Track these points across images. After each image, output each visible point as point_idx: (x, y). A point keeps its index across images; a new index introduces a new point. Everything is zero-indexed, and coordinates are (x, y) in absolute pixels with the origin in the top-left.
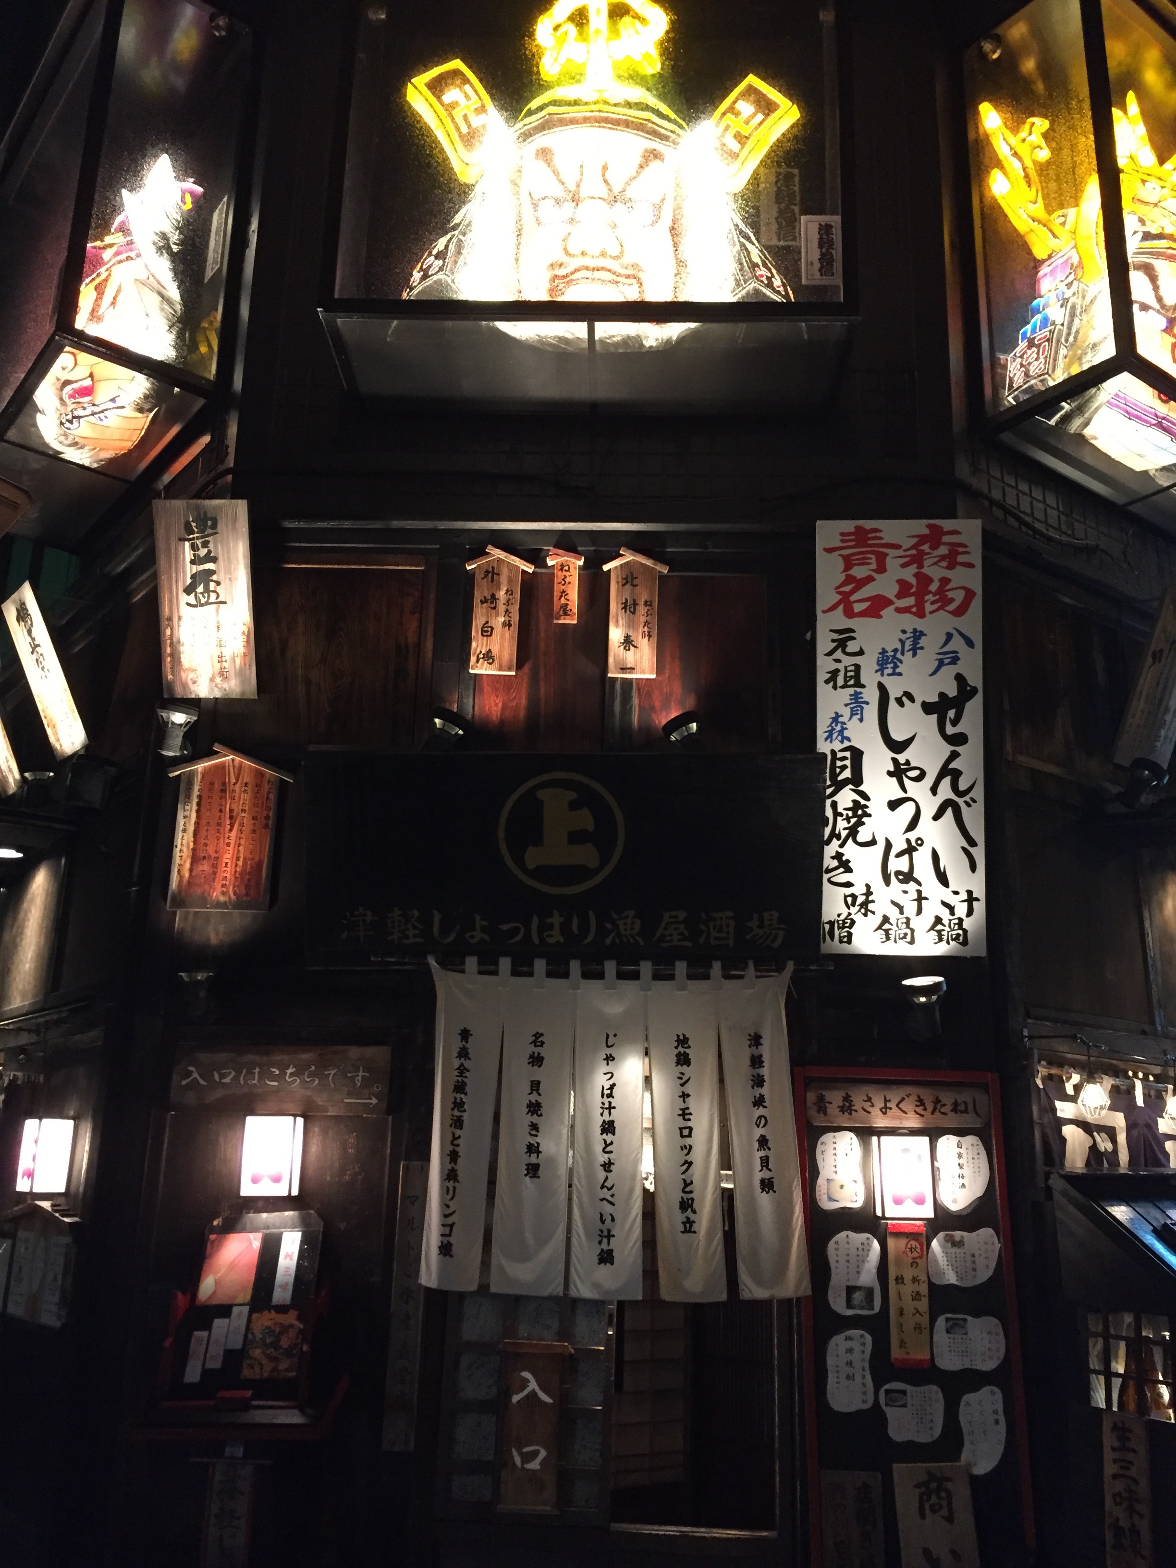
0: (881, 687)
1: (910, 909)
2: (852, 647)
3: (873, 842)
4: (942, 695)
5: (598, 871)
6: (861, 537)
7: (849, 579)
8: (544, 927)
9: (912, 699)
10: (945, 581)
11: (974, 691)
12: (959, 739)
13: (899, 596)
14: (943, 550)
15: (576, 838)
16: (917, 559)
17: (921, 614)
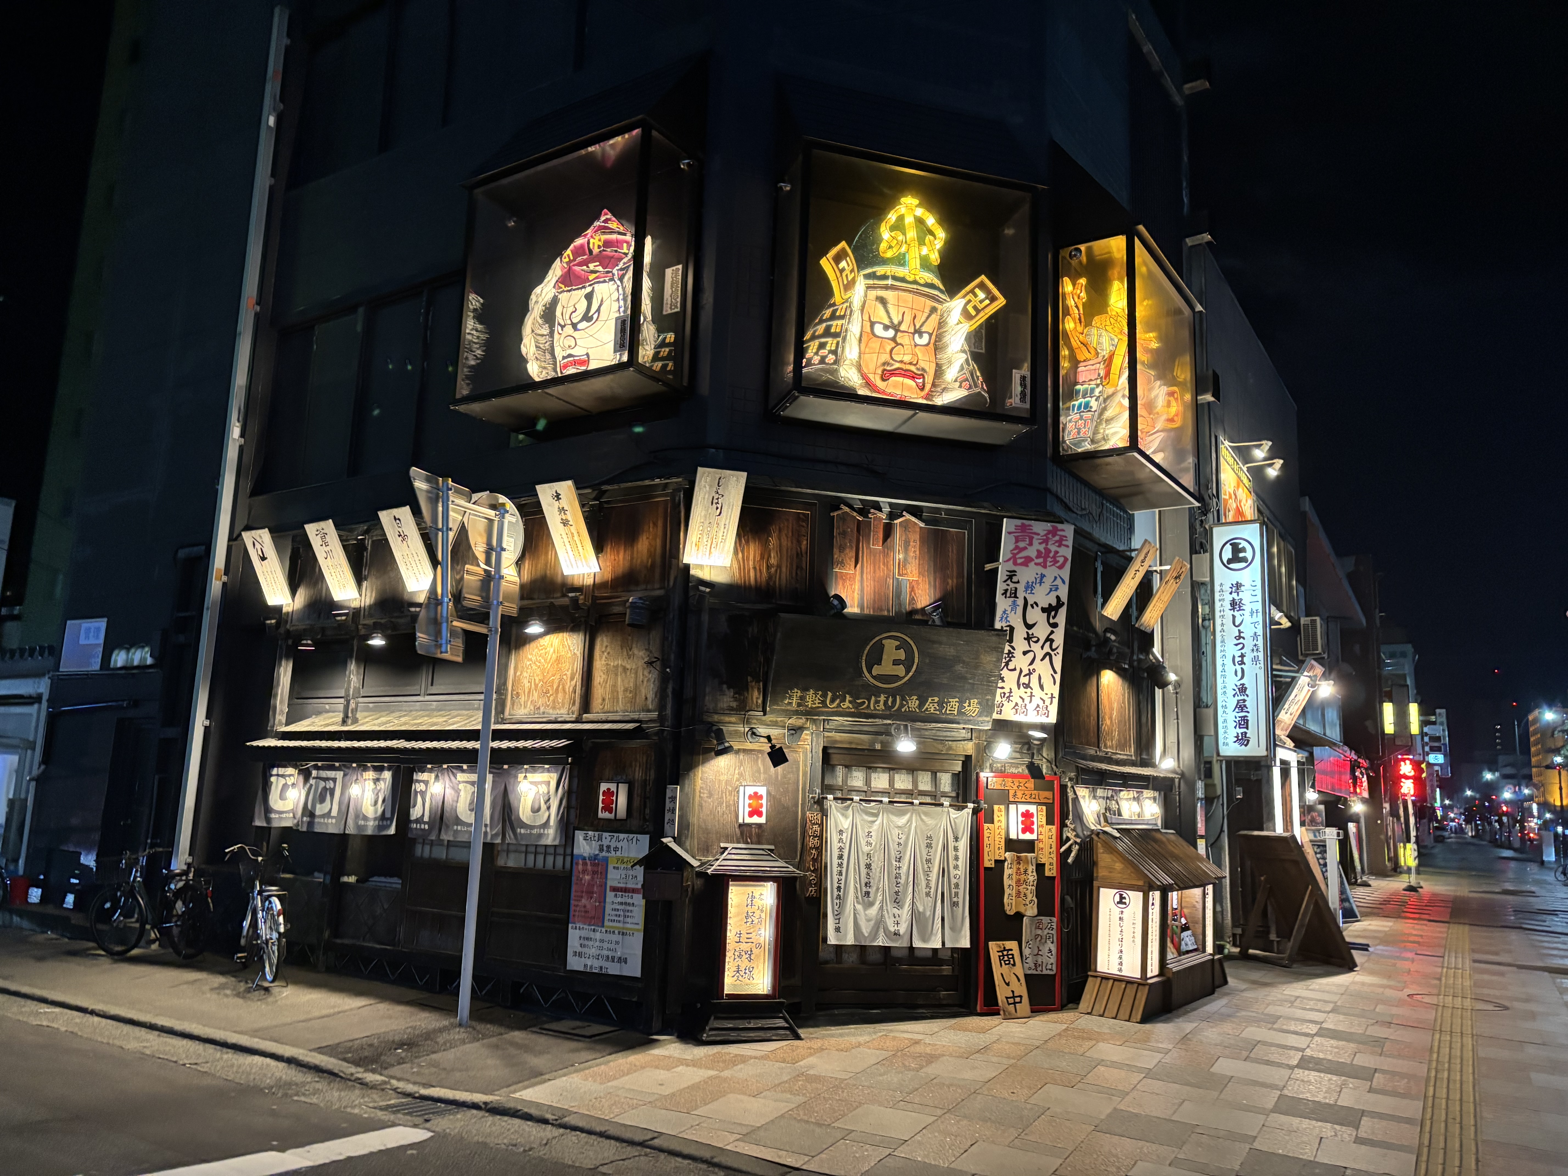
0: (1025, 599)
1: (1027, 700)
2: (1015, 579)
3: (1015, 669)
4: (1050, 605)
5: (904, 677)
6: (1023, 528)
7: (1017, 547)
8: (877, 702)
9: (1037, 605)
10: (1056, 552)
11: (1063, 604)
12: (1055, 625)
13: (1037, 557)
14: (1057, 538)
15: (896, 662)
16: (1046, 541)
17: (1045, 567)
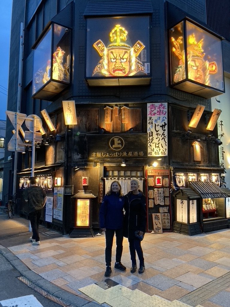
0: (155, 124)
1: (159, 151)
2: (151, 119)
3: (154, 143)
4: (163, 125)
6: (153, 105)
7: (151, 111)
8: (115, 154)
9: (159, 125)
10: (163, 110)
11: (166, 124)
12: (165, 130)
13: (157, 113)
14: (163, 107)
15: (119, 144)
16: (159, 108)
17: (160, 115)
